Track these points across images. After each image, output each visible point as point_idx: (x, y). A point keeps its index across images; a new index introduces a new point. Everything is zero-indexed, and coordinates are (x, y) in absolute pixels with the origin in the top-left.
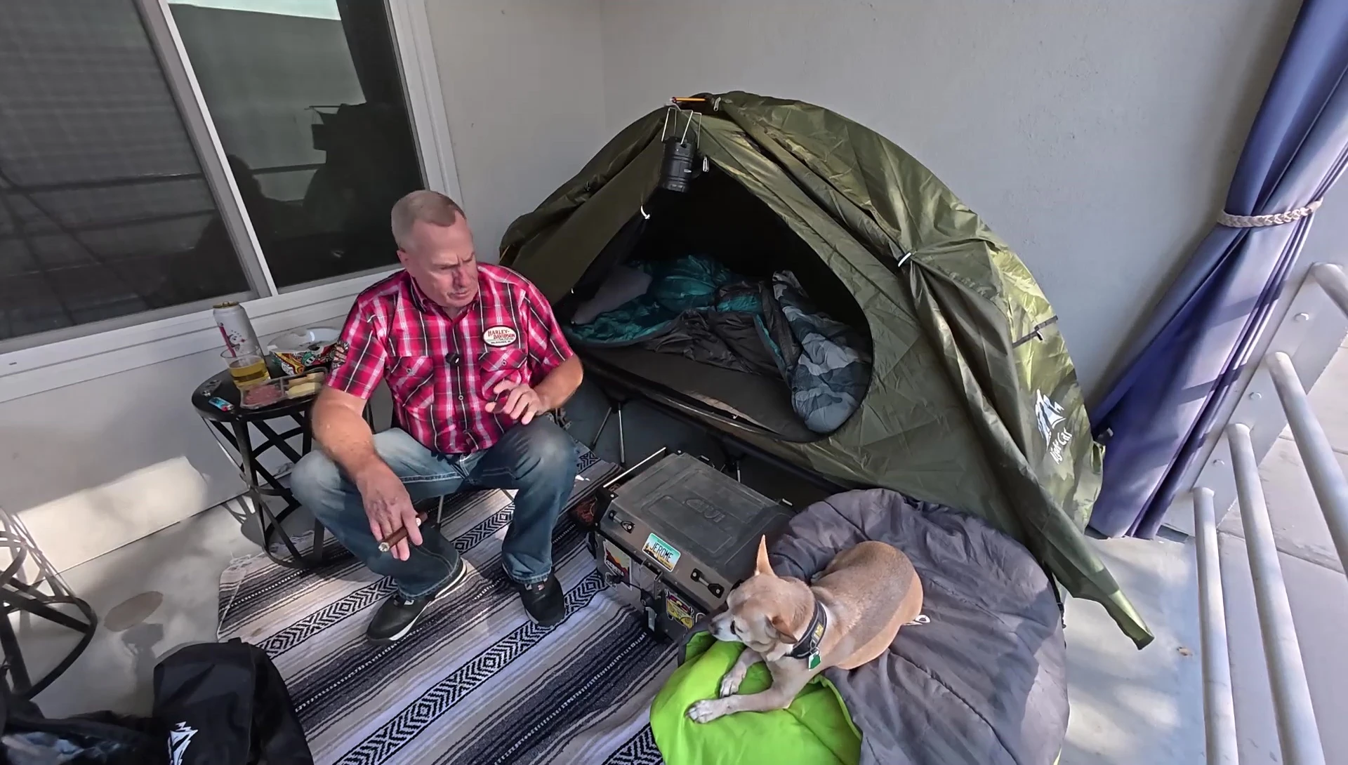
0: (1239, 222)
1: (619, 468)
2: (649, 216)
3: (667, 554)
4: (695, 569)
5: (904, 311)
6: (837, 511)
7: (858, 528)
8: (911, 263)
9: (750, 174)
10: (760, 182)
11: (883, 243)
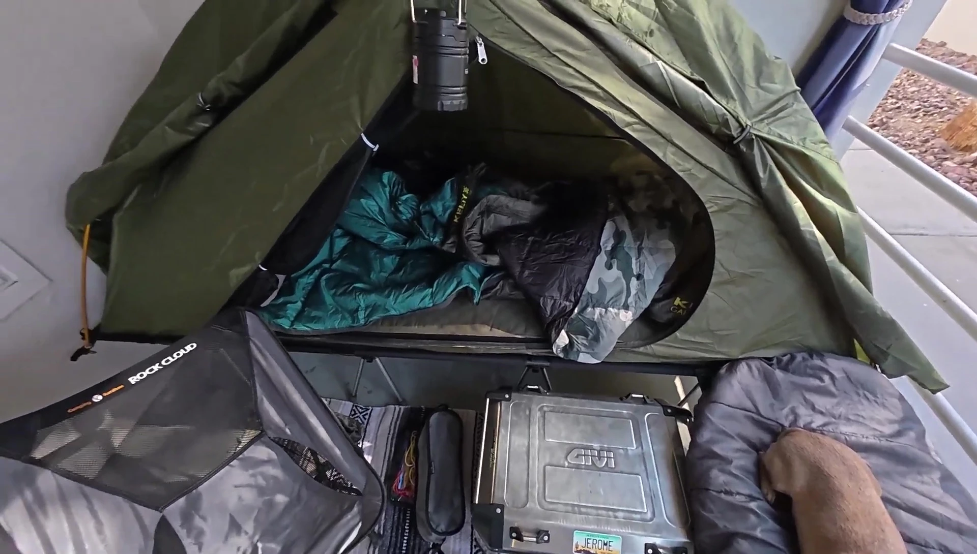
0: (875, 20)
1: (400, 409)
2: (378, 146)
3: (605, 544)
4: (646, 545)
5: (744, 193)
6: (729, 406)
7: (753, 412)
8: (754, 137)
9: (555, 56)
10: (570, 66)
11: (720, 120)
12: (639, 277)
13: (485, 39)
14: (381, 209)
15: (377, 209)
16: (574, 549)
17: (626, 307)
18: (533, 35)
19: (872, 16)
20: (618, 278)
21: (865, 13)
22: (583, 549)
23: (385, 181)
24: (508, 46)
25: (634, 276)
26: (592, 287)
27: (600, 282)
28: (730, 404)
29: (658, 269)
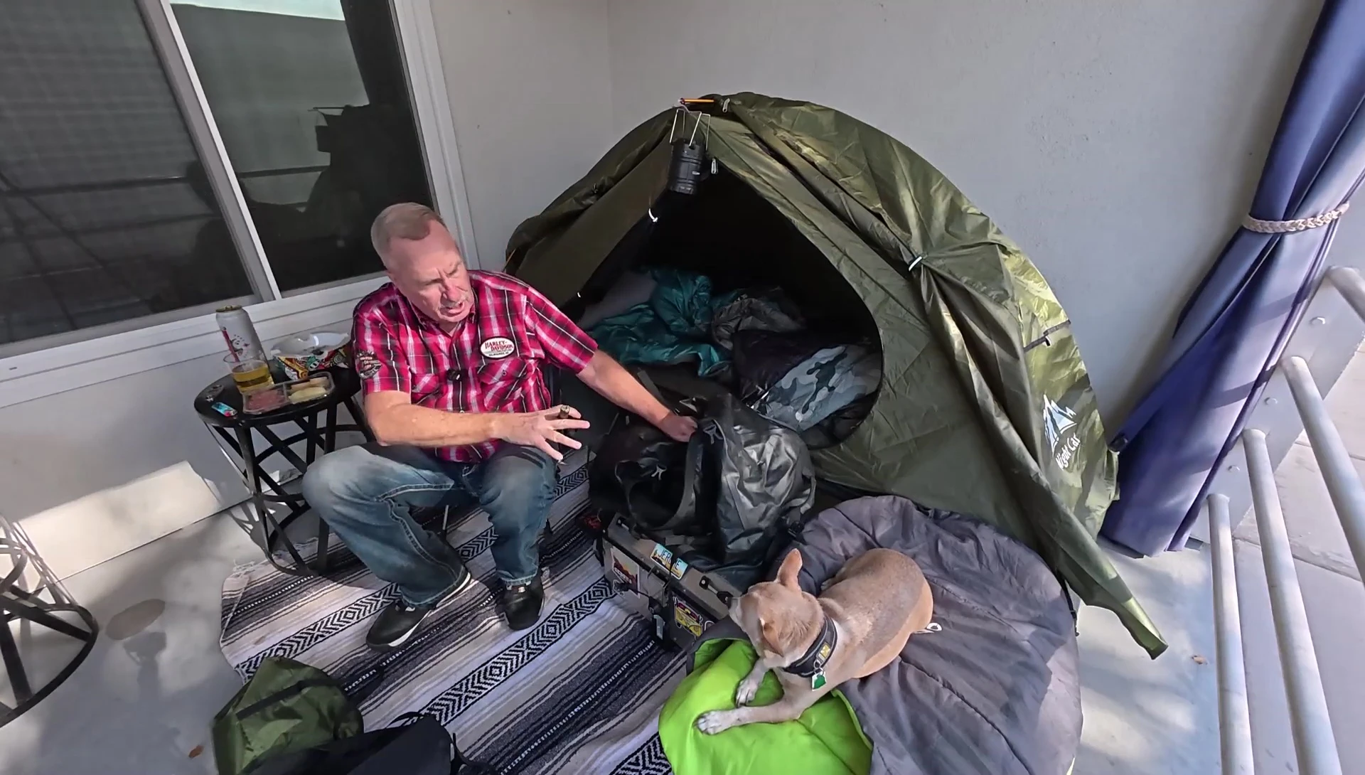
0: (1270, 227)
2: (657, 219)
4: (704, 577)
5: (915, 317)
6: (848, 518)
7: (869, 534)
8: (922, 266)
9: (759, 176)
10: (769, 185)
11: (894, 247)
12: (831, 389)
13: (717, 161)
14: (684, 301)
15: (682, 300)
16: (652, 555)
17: (805, 410)
18: (746, 161)
19: (1267, 223)
20: (812, 383)
21: (1259, 219)
22: (658, 557)
23: (698, 282)
24: (730, 166)
25: (828, 387)
26: (785, 383)
27: (795, 381)
28: (848, 516)
29: (852, 387)
